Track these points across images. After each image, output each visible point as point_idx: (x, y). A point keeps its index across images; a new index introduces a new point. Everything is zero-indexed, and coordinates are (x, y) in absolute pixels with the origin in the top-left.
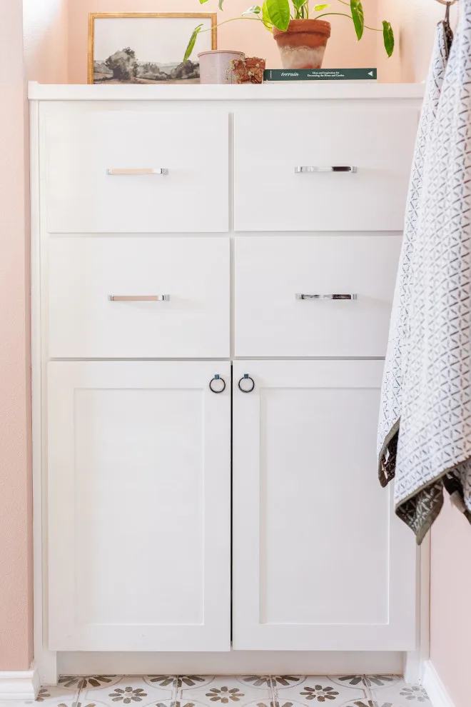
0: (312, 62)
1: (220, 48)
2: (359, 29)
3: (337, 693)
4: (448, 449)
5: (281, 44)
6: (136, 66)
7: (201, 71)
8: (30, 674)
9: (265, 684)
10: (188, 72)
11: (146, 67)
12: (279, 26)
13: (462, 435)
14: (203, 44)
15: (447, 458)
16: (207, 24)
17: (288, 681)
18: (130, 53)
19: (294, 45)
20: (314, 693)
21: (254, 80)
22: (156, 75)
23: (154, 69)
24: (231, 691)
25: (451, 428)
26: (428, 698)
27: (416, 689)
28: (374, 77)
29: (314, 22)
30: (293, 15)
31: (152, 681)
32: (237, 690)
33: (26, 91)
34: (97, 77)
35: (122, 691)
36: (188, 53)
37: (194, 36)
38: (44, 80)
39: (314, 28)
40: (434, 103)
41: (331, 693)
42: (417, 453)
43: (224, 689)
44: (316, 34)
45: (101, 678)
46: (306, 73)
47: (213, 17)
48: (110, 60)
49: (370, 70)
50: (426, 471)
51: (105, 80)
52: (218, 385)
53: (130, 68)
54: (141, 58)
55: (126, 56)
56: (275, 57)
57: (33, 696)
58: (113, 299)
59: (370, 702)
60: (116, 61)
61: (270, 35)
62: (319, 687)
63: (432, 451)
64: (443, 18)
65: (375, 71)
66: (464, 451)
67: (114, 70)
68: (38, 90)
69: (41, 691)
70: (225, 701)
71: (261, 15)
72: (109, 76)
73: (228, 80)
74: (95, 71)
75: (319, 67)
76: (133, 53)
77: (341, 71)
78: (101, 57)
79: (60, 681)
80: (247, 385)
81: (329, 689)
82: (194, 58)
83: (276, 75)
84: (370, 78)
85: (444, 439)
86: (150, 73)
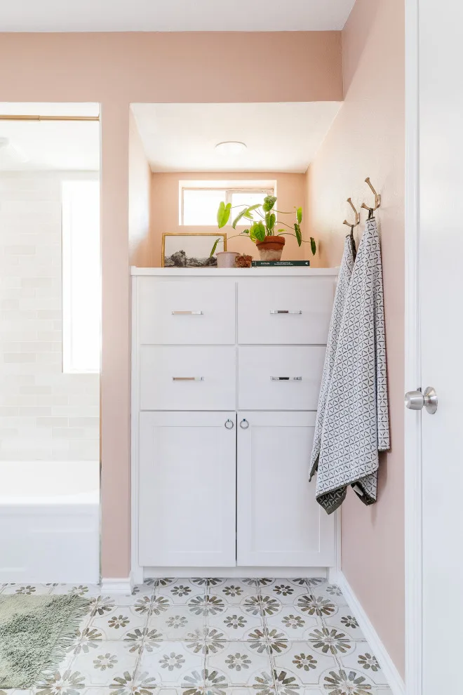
0: (276, 258)
1: (228, 250)
2: (300, 242)
3: (292, 590)
4: (363, 467)
5: (260, 249)
6: (186, 259)
7: (219, 262)
8: (128, 580)
9: (254, 584)
10: (212, 262)
11: (191, 260)
12: (260, 239)
13: (371, 460)
14: (220, 248)
15: (361, 471)
16: (222, 238)
17: (266, 582)
18: (183, 253)
19: (267, 249)
20: (281, 590)
21: (246, 266)
22: (195, 264)
23: (195, 261)
24: (236, 589)
25: (365, 456)
26: (341, 593)
27: (335, 587)
28: (309, 265)
29: (277, 236)
30: (266, 234)
31: (194, 581)
32: (239, 588)
33: (130, 272)
34: (166, 264)
35: (178, 589)
36: (212, 253)
37: (216, 244)
38: (139, 266)
39: (277, 241)
40: (348, 278)
41: (289, 590)
42: (342, 467)
43: (232, 587)
44: (279, 243)
45: (166, 579)
46: (273, 263)
47: (225, 236)
48: (173, 256)
49: (306, 261)
50: (346, 477)
51: (170, 266)
52: (229, 425)
53: (183, 260)
54: (189, 255)
55: (181, 255)
56: (256, 255)
57: (130, 592)
58: (174, 379)
59: (311, 596)
60: (176, 257)
61: (254, 245)
62: (282, 586)
63: (352, 467)
64: (350, 233)
65: (308, 262)
66: (371, 468)
67: (175, 262)
68: (136, 271)
69: (134, 588)
70: (233, 595)
71: (249, 234)
72: (172, 264)
73: (234, 266)
74: (165, 262)
75: (279, 260)
76: (184, 253)
77: (291, 262)
78: (168, 254)
79: (145, 582)
80: (244, 424)
81: (288, 587)
82: (214, 256)
83: (258, 264)
84: (306, 265)
85: (360, 461)
86: (193, 263)
